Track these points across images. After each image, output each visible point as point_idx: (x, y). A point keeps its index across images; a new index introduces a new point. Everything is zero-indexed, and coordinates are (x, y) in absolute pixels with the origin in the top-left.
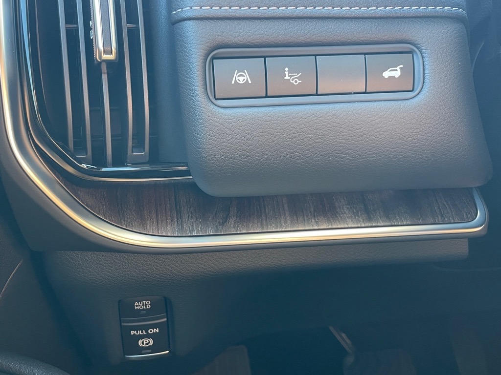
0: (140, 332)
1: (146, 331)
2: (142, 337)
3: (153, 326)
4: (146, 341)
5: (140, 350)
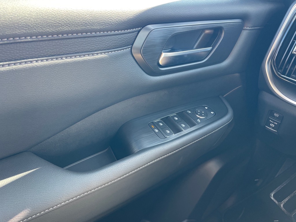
0: (272, 122)
1: (274, 122)
2: (272, 123)
3: (276, 122)
4: (272, 125)
5: (270, 126)
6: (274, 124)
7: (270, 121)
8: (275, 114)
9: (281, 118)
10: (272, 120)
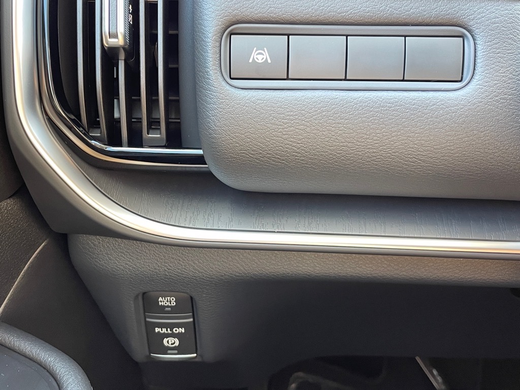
6: (173, 335)
7: (157, 330)
8: (163, 301)
9: (189, 305)
10: (161, 326)
